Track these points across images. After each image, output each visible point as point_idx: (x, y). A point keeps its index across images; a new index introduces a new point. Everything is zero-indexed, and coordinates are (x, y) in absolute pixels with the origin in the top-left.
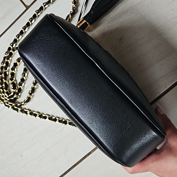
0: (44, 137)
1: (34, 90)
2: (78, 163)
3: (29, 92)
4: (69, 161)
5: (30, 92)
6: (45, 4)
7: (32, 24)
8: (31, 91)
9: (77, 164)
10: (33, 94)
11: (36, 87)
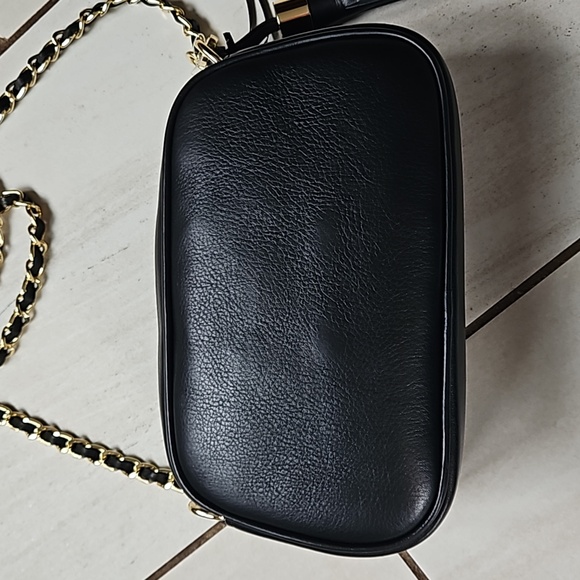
0: (51, 484)
1: (23, 324)
2: (164, 569)
3: (4, 332)
4: (133, 562)
5: (8, 332)
6: (59, 36)
7: (17, 102)
8: (10, 328)
9: (160, 572)
10: (15, 340)
11: (26, 316)
